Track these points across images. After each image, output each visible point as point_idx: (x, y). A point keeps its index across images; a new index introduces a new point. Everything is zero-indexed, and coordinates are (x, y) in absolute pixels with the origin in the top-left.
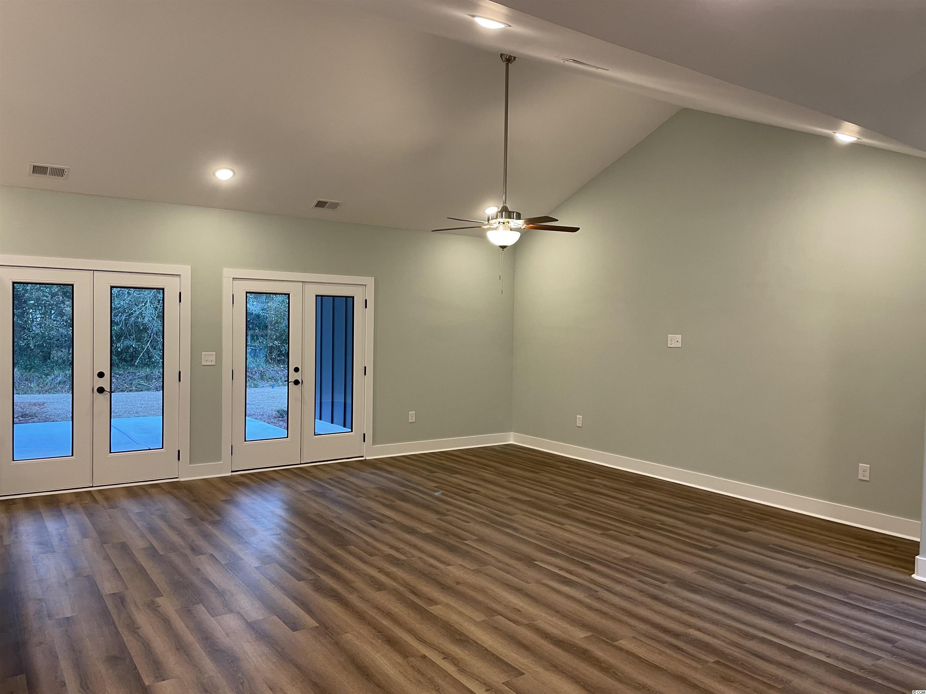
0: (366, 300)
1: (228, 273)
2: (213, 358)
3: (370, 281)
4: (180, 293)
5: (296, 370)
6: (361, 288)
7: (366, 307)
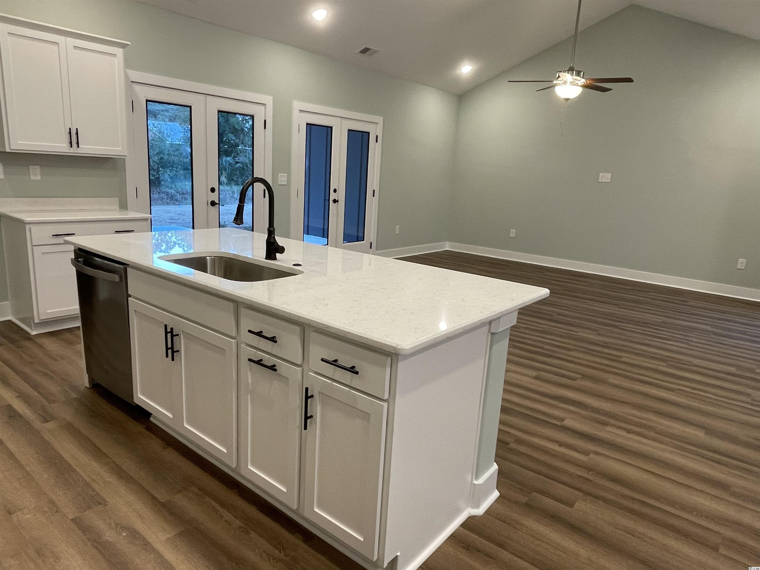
0: (377, 136)
1: (297, 105)
2: (285, 179)
3: (380, 119)
4: (265, 121)
5: (335, 191)
6: (374, 125)
7: (377, 142)
